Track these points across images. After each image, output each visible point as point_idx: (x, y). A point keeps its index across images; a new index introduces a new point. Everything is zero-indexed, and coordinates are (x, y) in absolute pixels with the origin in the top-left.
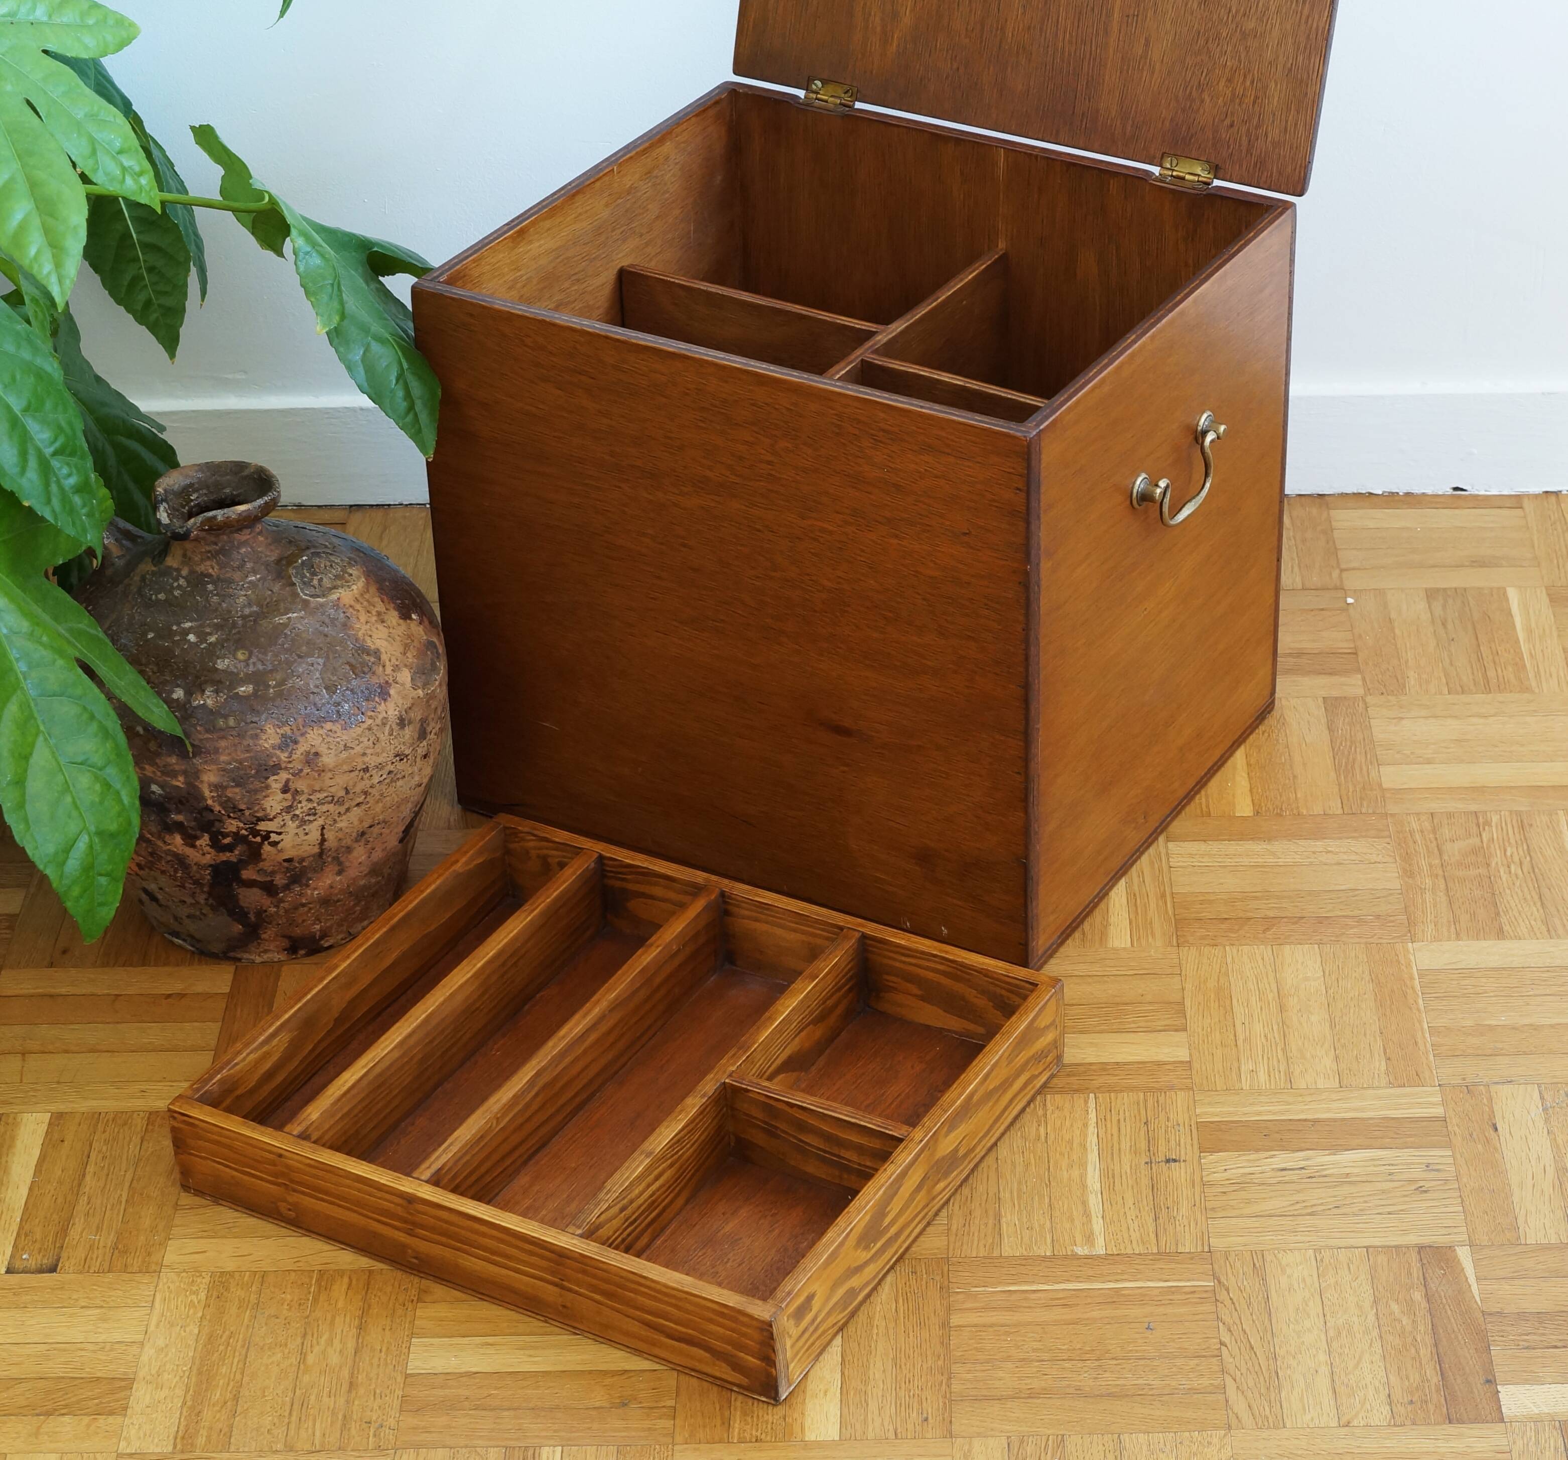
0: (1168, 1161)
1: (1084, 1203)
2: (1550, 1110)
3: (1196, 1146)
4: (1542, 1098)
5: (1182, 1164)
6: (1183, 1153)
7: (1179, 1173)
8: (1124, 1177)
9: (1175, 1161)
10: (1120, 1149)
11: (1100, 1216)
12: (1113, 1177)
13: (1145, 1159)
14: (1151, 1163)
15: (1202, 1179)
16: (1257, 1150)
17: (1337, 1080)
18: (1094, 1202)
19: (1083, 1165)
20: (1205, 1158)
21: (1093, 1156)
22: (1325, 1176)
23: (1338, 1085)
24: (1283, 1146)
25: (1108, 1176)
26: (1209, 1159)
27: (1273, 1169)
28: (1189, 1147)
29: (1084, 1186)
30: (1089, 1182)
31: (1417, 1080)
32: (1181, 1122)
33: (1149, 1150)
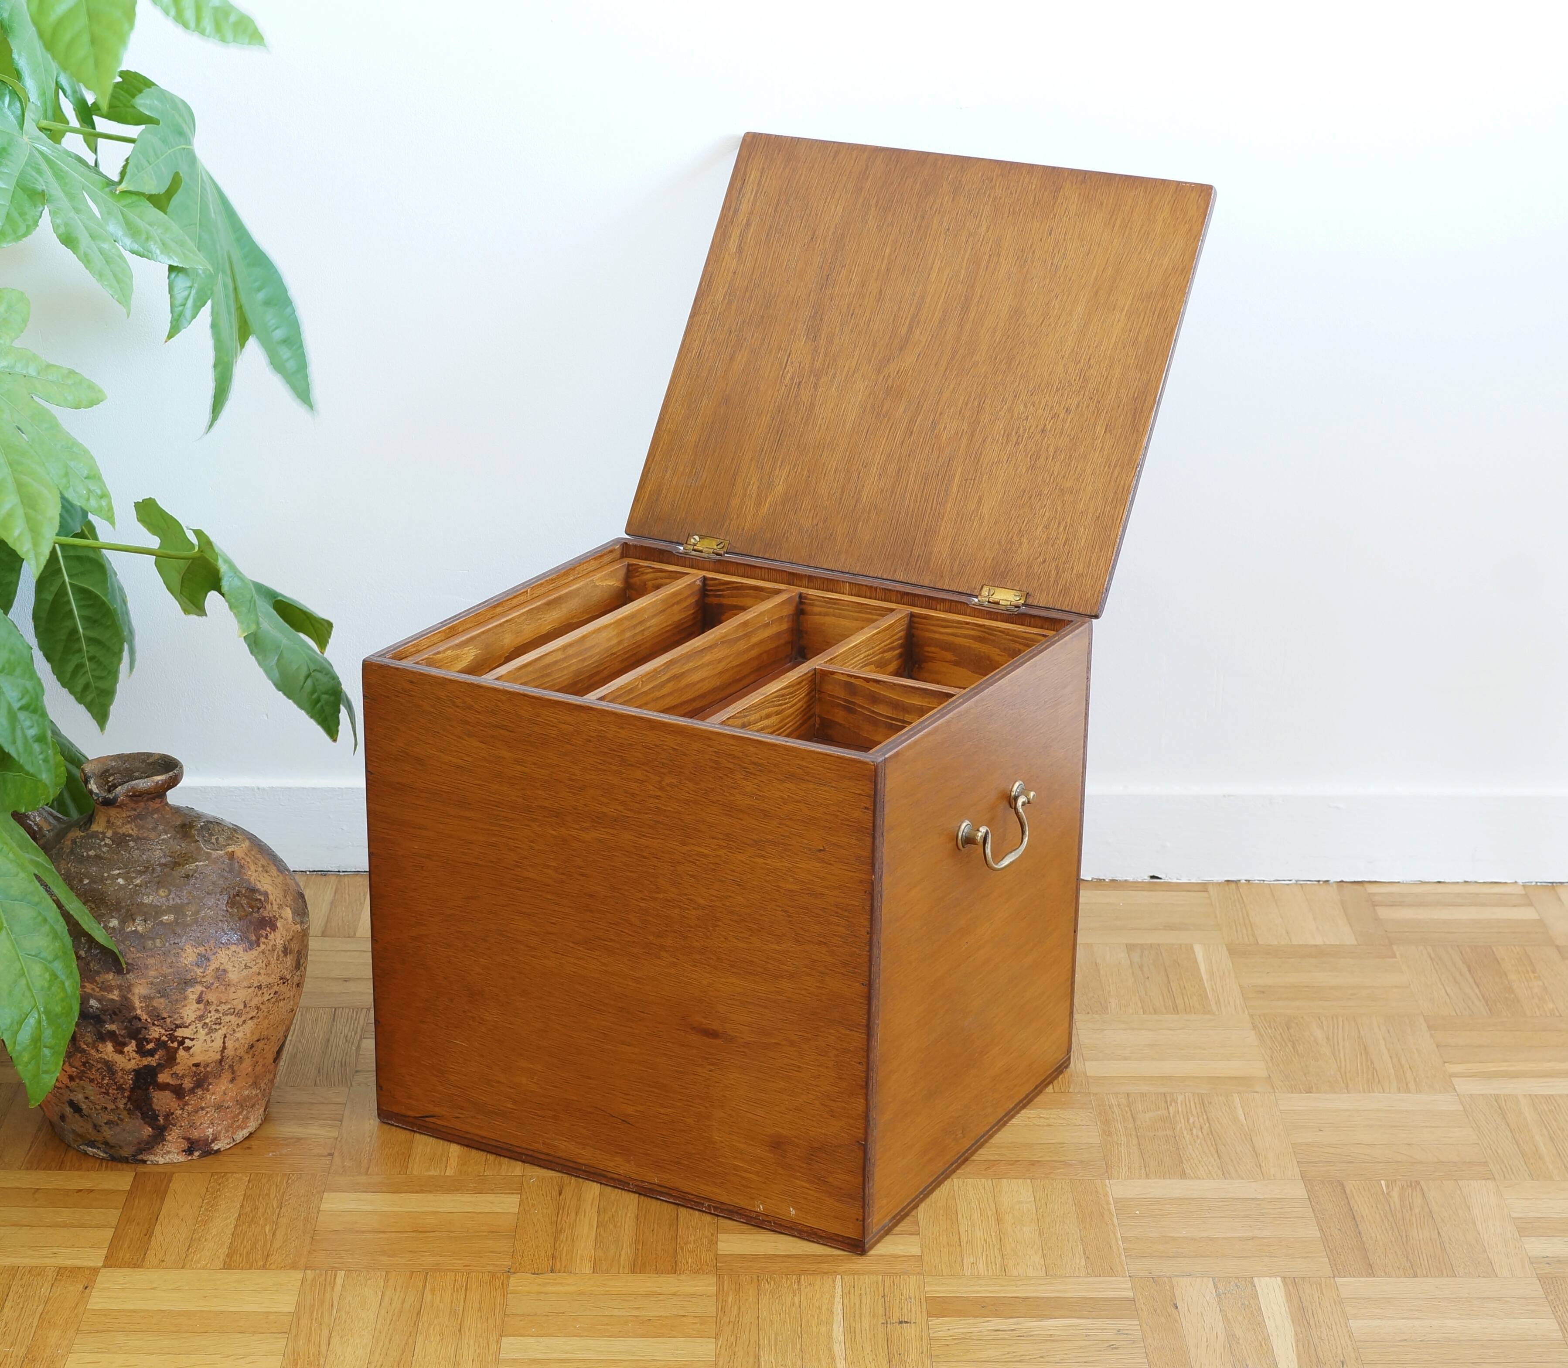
0: (901, 1322)
1: (830, 1350)
2: (1223, 1296)
3: (924, 1313)
4: (1216, 1287)
5: (913, 1325)
6: (913, 1318)
7: (910, 1331)
8: (864, 1332)
9: (907, 1322)
10: (861, 1313)
11: (843, 1359)
12: (855, 1332)
13: (881, 1320)
14: (887, 1323)
15: (929, 1335)
16: (976, 1317)
17: (1044, 1272)
18: (838, 1349)
19: (830, 1323)
20: (931, 1321)
21: (838, 1318)
22: (1031, 1336)
23: (1045, 1275)
24: (997, 1315)
25: (850, 1332)
26: (935, 1322)
27: (988, 1330)
28: (919, 1313)
29: (830, 1337)
30: (835, 1335)
31: (1112, 1272)
32: (912, 1295)
33: (885, 1315)
